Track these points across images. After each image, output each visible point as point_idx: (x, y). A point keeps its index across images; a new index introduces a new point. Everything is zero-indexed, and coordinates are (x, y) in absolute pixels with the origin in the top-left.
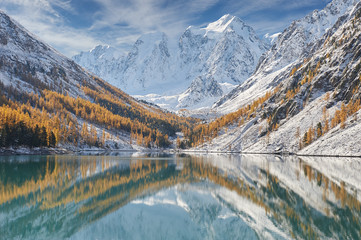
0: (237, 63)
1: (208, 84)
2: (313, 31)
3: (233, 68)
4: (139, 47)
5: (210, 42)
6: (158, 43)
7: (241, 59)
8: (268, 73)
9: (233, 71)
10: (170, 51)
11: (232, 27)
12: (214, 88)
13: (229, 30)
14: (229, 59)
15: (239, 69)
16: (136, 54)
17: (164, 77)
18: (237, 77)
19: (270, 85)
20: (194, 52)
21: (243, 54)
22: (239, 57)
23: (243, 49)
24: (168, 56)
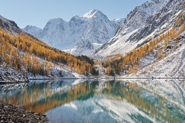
0: (100, 33)
1: (86, 43)
2: (147, 12)
3: (98, 36)
4: (49, 25)
5: (85, 23)
6: (59, 23)
7: (102, 31)
8: (124, 34)
9: (98, 37)
10: (65, 28)
11: (96, 15)
12: (89, 46)
13: (95, 17)
14: (96, 31)
15: (101, 36)
16: (47, 29)
17: (62, 41)
18: (100, 40)
19: (128, 40)
20: (77, 28)
21: (102, 29)
22: (101, 30)
23: (103, 26)
24: (64, 30)
